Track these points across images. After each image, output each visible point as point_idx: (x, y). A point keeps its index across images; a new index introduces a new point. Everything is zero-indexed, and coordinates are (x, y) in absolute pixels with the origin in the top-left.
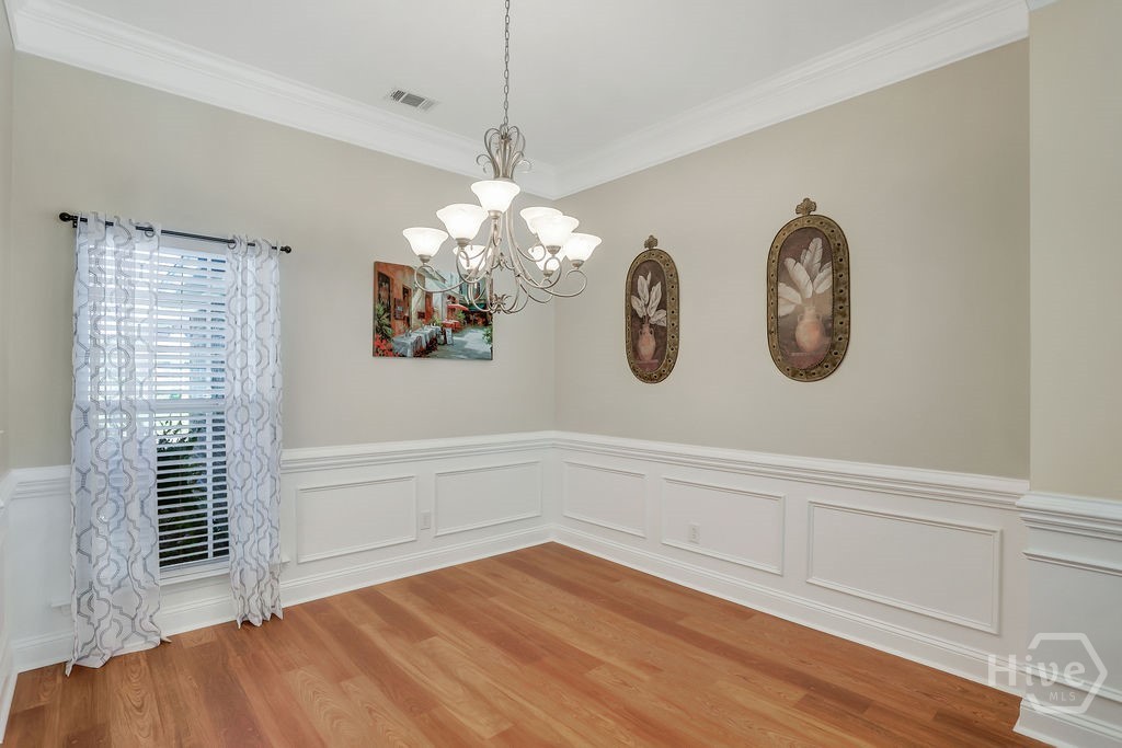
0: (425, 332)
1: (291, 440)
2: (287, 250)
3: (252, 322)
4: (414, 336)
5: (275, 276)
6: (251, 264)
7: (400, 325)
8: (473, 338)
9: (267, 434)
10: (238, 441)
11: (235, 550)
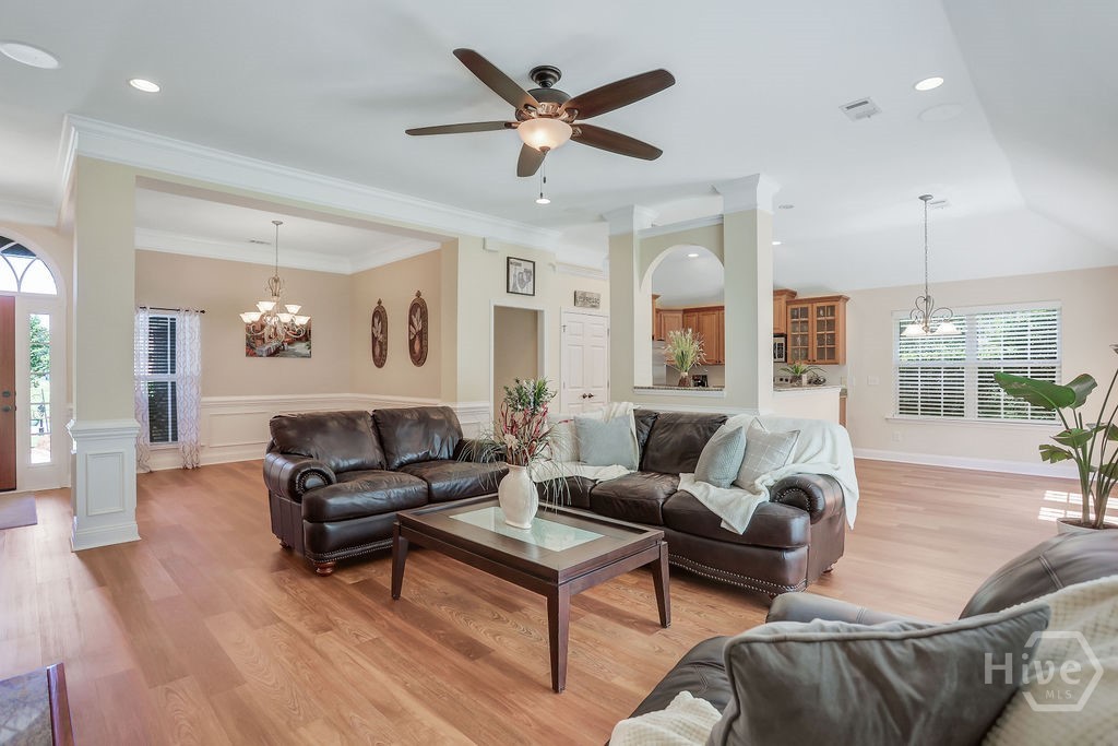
0: (274, 344)
1: (205, 392)
2: (203, 312)
3: (187, 343)
4: (267, 347)
5: (198, 324)
6: (187, 318)
7: (259, 342)
8: (300, 347)
9: (194, 391)
10: (182, 392)
11: (181, 438)
